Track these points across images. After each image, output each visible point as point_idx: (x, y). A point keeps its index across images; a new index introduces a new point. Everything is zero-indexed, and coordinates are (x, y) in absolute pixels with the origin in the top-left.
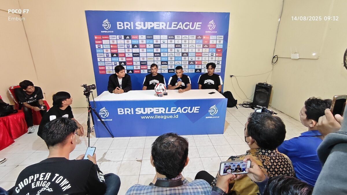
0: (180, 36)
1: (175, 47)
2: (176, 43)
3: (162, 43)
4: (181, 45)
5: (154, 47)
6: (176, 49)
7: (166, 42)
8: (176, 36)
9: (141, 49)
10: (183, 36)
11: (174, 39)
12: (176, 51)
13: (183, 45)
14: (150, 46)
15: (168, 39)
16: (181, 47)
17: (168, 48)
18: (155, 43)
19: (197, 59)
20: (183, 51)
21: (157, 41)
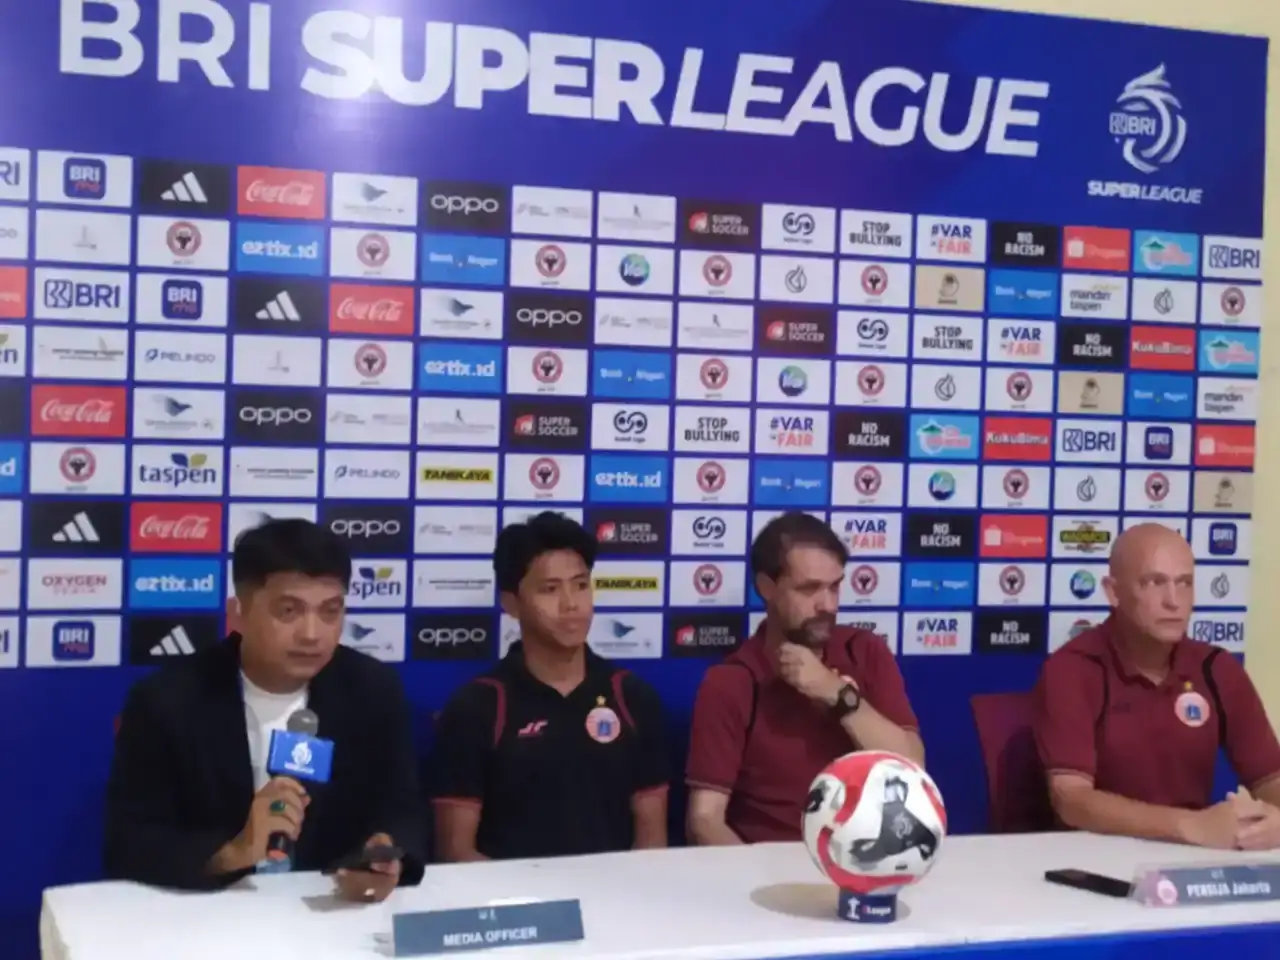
0: (824, 216)
4: (825, 316)
5: (517, 333)
8: (773, 215)
10: (854, 220)
11: (751, 243)
12: (770, 391)
14: (460, 308)
15: (686, 239)
16: (826, 349)
21: (551, 264)
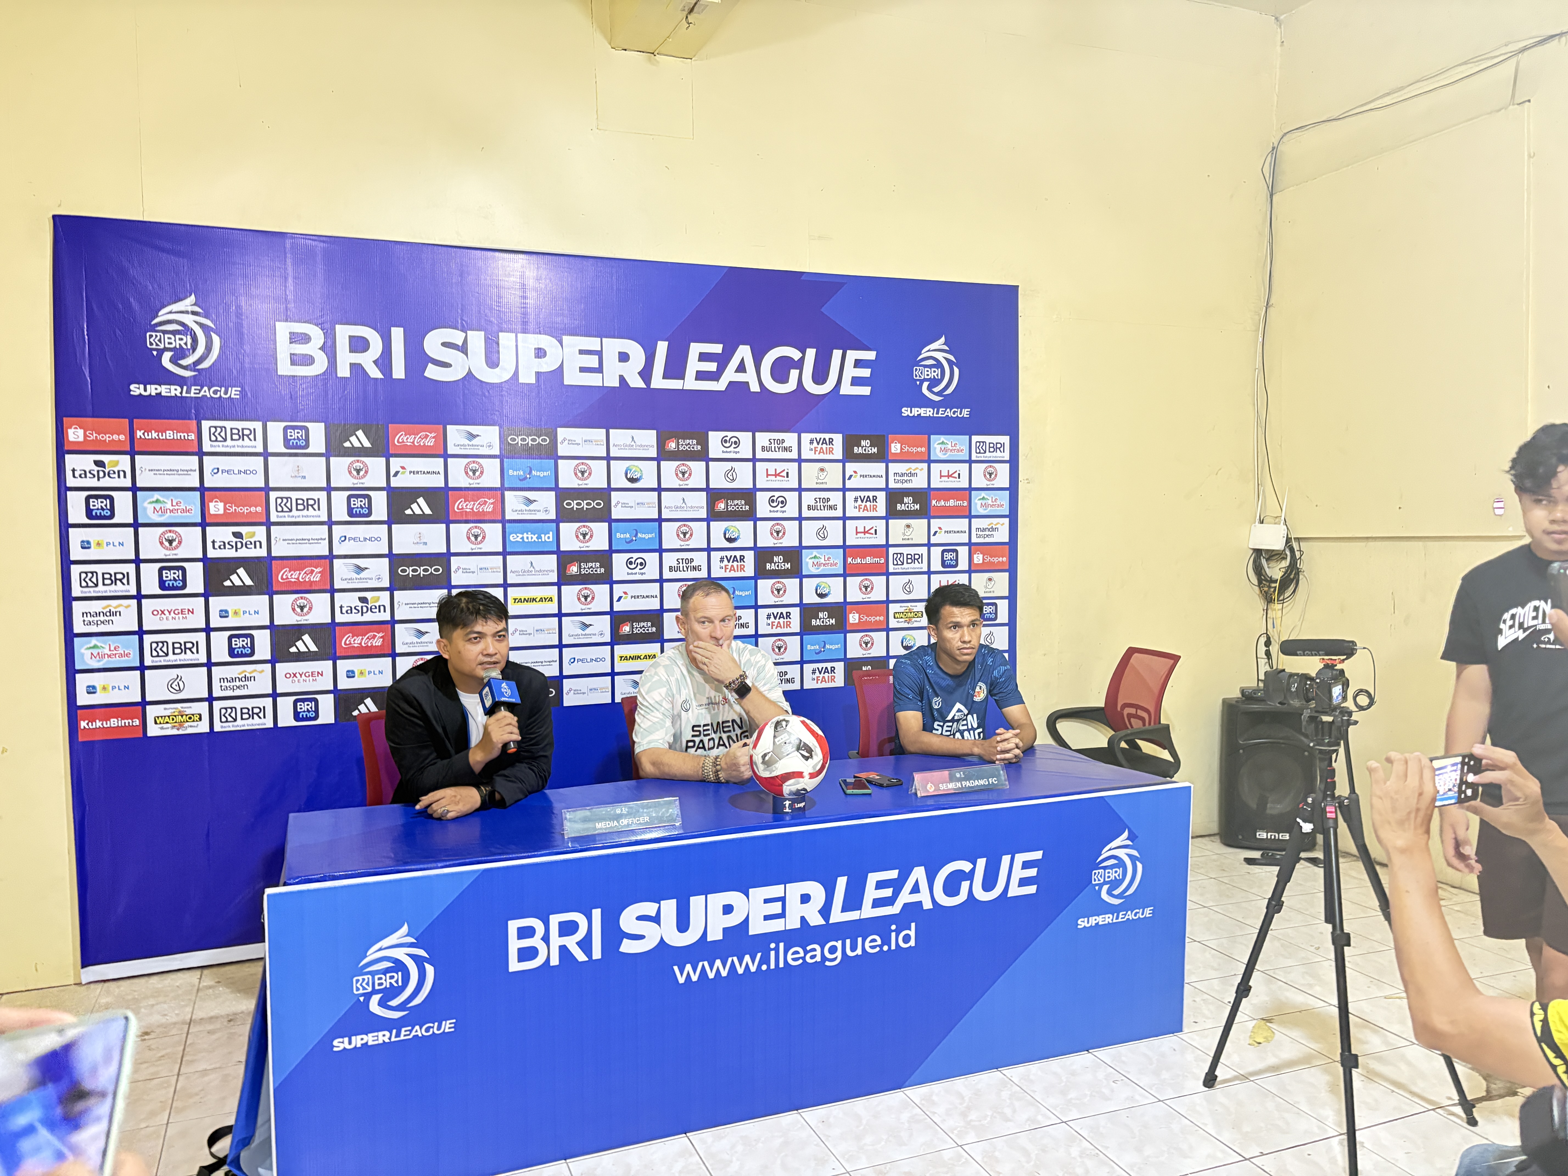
1: (713, 516)
3: (618, 480)
6: (718, 527)
18: (568, 479)
19: (854, 595)
20: (766, 541)
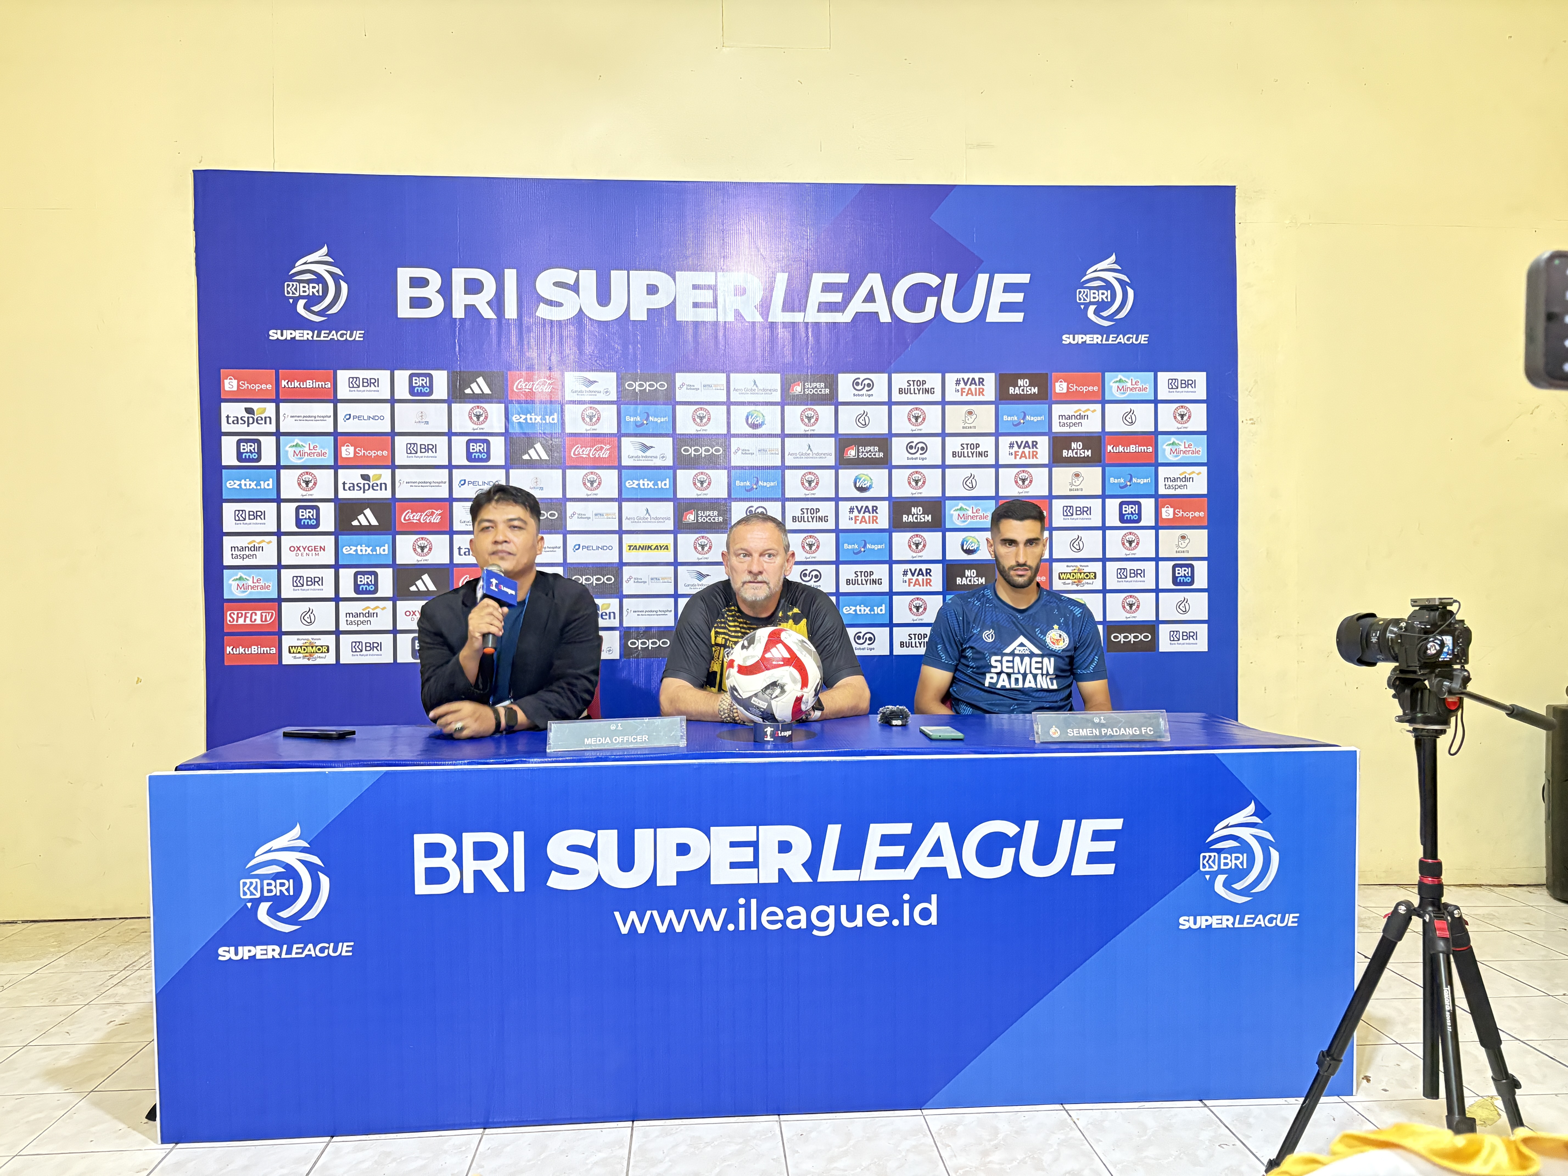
0: (880, 379)
2: (848, 427)
3: (739, 426)
4: (883, 442)
5: (682, 462)
6: (847, 476)
7: (771, 418)
8: (845, 380)
9: (575, 476)
10: (900, 380)
11: (832, 399)
12: (847, 490)
13: (898, 448)
14: (646, 448)
15: (787, 399)
16: (885, 462)
17: (783, 468)
18: (686, 425)
20: (902, 490)
21: (700, 419)
